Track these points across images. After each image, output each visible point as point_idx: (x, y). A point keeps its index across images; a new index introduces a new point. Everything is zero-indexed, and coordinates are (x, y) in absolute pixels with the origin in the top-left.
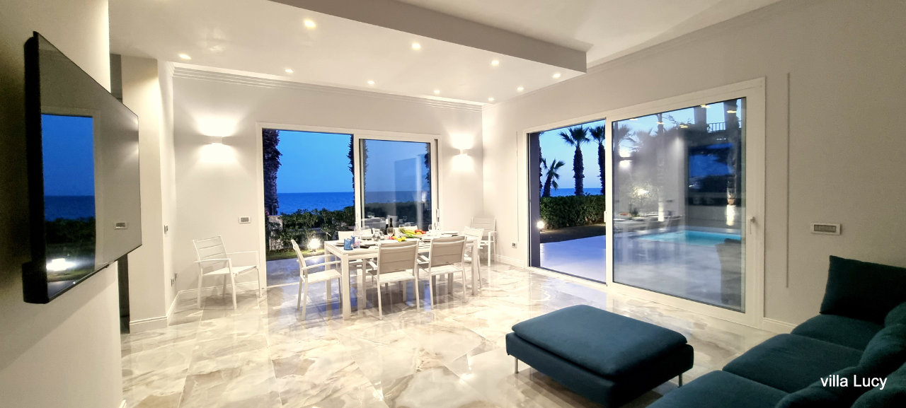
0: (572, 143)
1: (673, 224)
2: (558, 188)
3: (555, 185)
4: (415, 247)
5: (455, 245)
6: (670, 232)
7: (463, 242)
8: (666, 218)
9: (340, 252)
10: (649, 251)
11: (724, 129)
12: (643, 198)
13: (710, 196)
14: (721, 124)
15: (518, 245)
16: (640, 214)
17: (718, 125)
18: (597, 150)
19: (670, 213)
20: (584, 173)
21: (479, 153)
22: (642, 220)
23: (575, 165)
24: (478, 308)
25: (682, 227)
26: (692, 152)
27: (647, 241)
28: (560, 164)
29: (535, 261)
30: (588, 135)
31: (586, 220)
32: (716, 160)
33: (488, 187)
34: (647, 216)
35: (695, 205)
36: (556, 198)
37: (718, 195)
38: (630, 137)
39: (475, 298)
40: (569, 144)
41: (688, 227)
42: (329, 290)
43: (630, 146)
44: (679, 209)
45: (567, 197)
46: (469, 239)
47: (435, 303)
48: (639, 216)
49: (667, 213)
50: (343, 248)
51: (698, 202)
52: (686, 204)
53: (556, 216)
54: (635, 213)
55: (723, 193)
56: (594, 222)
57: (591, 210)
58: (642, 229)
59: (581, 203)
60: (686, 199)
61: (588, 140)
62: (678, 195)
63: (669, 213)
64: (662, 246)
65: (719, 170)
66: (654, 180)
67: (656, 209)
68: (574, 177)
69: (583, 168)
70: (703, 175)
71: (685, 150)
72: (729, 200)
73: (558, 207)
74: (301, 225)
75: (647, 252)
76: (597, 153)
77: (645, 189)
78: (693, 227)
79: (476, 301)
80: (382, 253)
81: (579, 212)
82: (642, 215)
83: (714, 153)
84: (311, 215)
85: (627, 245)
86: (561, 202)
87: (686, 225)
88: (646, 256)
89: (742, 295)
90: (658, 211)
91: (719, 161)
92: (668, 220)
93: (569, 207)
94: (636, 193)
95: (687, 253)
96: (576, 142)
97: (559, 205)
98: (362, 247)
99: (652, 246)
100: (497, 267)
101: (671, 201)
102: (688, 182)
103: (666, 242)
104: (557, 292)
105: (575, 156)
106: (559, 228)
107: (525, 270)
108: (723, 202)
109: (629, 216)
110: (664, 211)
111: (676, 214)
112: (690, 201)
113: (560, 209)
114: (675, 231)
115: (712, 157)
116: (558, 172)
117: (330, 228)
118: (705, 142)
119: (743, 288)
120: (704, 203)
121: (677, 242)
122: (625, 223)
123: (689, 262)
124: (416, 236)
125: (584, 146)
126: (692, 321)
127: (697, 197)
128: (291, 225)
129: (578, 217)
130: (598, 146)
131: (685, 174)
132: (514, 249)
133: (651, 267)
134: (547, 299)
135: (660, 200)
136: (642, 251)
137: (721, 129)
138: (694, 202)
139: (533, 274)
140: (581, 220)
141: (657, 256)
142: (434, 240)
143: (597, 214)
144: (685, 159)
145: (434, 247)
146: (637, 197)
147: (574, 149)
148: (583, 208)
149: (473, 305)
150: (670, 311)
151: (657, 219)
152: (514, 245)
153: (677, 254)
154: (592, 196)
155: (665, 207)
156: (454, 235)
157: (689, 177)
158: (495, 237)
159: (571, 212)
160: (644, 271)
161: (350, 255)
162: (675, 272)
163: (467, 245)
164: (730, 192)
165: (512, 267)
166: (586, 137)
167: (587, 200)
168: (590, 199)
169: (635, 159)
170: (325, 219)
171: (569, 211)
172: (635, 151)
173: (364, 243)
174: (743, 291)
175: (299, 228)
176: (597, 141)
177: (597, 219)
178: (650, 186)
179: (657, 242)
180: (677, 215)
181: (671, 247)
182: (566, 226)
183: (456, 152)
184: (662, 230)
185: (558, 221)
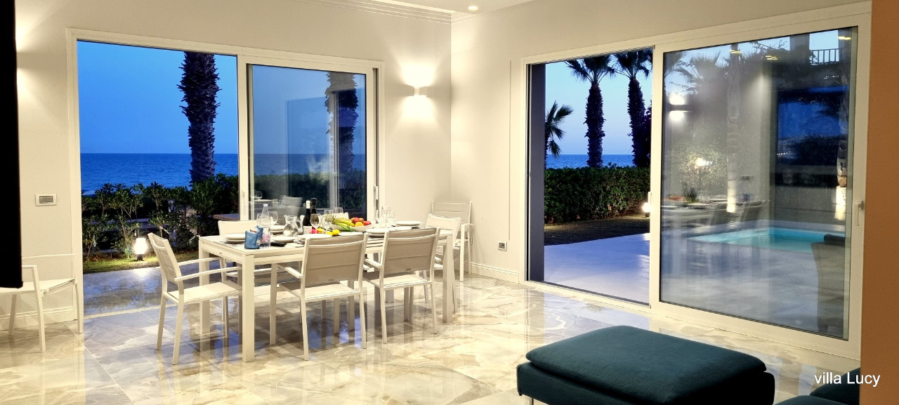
0: (585, 74)
1: (751, 215)
2: (561, 153)
3: (555, 148)
4: (361, 245)
5: (421, 242)
6: (745, 228)
7: (434, 238)
8: (738, 205)
9: (239, 254)
10: (713, 258)
11: (837, 60)
12: (703, 172)
13: (809, 171)
14: (832, 52)
15: (509, 246)
16: (699, 197)
17: (827, 52)
18: (627, 89)
19: (746, 197)
20: (605, 127)
21: (444, 93)
22: (702, 208)
23: (588, 113)
24: (457, 341)
25: (764, 223)
26: (782, 97)
27: (709, 241)
28: (564, 112)
29: (536, 272)
30: (613, 63)
31: (610, 208)
32: (822, 112)
33: (461, 150)
34: (710, 202)
35: (787, 185)
36: (559, 171)
37: (823, 170)
38: (684, 67)
39: (450, 327)
40: (580, 77)
41: (773, 221)
42: (207, 317)
43: (685, 84)
44: (760, 191)
45: (578, 169)
46: (443, 233)
47: (390, 334)
48: (698, 201)
49: (742, 197)
50: (243, 246)
51: (790, 182)
52: (771, 184)
53: (561, 202)
54: (692, 196)
55: (830, 167)
56: (622, 213)
57: (618, 191)
58: (704, 221)
59: (602, 180)
60: (771, 175)
61: (612, 71)
62: (759, 168)
63: (744, 198)
64: (732, 250)
65: (824, 129)
66: (721, 143)
67: (723, 191)
68: (588, 135)
69: (602, 120)
70: (801, 136)
71: (772, 95)
72: (839, 179)
73: (564, 187)
74: (113, 213)
75: (709, 261)
76: (627, 94)
77: (707, 160)
78: (782, 222)
79: (450, 330)
80: (311, 254)
81: (598, 195)
82: (703, 199)
83: (820, 100)
84: (131, 196)
85: (680, 248)
86: (569, 178)
87: (770, 219)
88: (709, 266)
89: (845, 318)
90: (726, 194)
91: (827, 113)
92: (743, 207)
93: (581, 186)
94: (693, 165)
95: (773, 261)
96: (591, 74)
97: (565, 183)
98: (273, 244)
99: (717, 251)
100: (474, 282)
101: (748, 178)
102: (775, 148)
103: (739, 245)
104: (576, 317)
105: (590, 99)
106: (564, 222)
107: (519, 286)
108: (832, 182)
109: (682, 200)
110: (737, 195)
111: (756, 198)
112: (777, 179)
113: (568, 190)
114: (753, 227)
115: (816, 107)
116: (561, 125)
117: (166, 219)
118: (806, 81)
119: (846, 309)
120: (798, 182)
121: (755, 245)
122: (678, 212)
123: (773, 274)
124: (356, 228)
125: (605, 82)
126: (776, 354)
127: (789, 172)
128: (95, 212)
129: (597, 202)
130: (628, 81)
131: (772, 134)
132: (501, 253)
133: (715, 282)
134: (562, 327)
135: (730, 176)
136: (702, 259)
137: (832, 60)
138: (785, 181)
139: (532, 291)
140: (601, 210)
141: (724, 265)
142: (391, 234)
143: (626, 200)
144: (772, 106)
145: (389, 245)
146: (694, 171)
147: (588, 85)
148: (604, 189)
149: (446, 337)
150: (743, 341)
151: (725, 206)
152: (502, 245)
153: (756, 263)
154: (618, 168)
155: (739, 188)
156: (415, 227)
157: (777, 140)
158: (471, 233)
159: (584, 194)
160: (704, 287)
161: (256, 256)
162: (751, 287)
163: (440, 242)
164: (841, 164)
165: (498, 282)
166: (610, 65)
167: (611, 174)
168: (615, 172)
169: (692, 108)
170: (157, 203)
171: (581, 193)
172: (692, 92)
173: (274, 239)
174: (845, 314)
175: (109, 218)
176: (626, 72)
177: (627, 208)
178: (716, 155)
179: (724, 244)
180: (756, 201)
181: (748, 252)
182: (576, 220)
183: (409, 91)
184: (732, 225)
185: (564, 211)
